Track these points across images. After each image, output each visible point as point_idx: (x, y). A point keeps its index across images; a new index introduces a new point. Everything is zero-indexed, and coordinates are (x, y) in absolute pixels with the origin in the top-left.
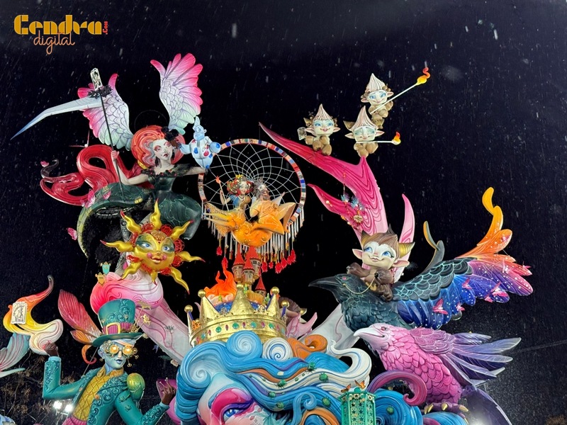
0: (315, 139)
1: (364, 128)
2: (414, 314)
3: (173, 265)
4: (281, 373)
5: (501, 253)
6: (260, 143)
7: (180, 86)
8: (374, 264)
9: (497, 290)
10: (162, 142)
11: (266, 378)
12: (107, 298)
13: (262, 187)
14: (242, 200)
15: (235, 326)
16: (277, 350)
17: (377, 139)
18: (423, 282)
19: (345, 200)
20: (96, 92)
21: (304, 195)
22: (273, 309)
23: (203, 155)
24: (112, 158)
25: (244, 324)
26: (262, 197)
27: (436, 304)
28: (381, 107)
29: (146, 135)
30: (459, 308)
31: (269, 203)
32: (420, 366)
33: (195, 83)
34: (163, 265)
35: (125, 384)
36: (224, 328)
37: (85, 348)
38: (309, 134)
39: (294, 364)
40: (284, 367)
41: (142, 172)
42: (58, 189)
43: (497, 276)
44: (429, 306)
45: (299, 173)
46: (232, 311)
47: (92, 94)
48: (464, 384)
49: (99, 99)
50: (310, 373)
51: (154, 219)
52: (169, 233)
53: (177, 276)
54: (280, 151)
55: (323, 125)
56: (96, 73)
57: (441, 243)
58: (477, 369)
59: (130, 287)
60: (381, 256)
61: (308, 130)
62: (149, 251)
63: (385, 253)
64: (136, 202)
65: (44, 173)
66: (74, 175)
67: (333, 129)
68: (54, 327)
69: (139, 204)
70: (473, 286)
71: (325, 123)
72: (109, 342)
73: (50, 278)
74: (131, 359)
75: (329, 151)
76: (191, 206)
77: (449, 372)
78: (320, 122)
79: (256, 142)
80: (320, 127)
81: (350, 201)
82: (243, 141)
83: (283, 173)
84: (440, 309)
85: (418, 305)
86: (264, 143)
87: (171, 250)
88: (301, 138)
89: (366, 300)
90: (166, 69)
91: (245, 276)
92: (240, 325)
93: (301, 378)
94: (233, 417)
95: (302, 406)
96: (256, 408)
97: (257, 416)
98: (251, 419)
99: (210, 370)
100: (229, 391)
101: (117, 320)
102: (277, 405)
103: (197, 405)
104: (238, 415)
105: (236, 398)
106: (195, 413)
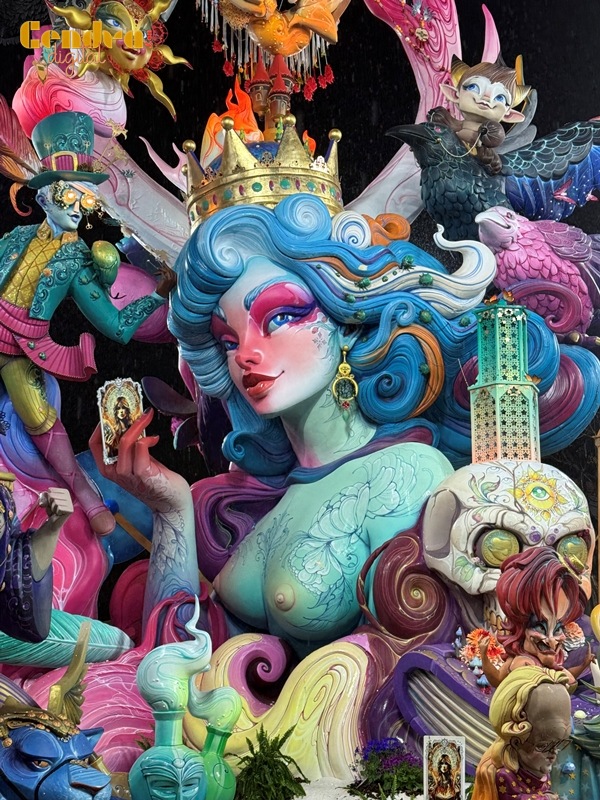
2: (527, 198)
4: (363, 268)
11: (340, 273)
12: (52, 108)
15: (284, 185)
16: (353, 230)
18: (546, 151)
25: (298, 183)
27: (558, 188)
30: (589, 196)
32: (550, 276)
35: (88, 256)
36: (266, 186)
37: (15, 189)
39: (380, 254)
40: (368, 258)
46: (278, 160)
50: (405, 272)
59: (83, 92)
60: (492, 101)
63: (499, 97)
72: (61, 183)
74: (92, 217)
77: (586, 288)
84: (563, 194)
85: (534, 185)
89: (466, 168)
91: (275, 104)
92: (293, 184)
93: (391, 277)
94: (286, 326)
95: (394, 319)
96: (320, 316)
97: (319, 327)
98: (314, 332)
99: (241, 250)
100: (280, 286)
101: (71, 148)
102: (355, 315)
103: (217, 302)
104: (292, 323)
105: (293, 299)
106: (211, 313)
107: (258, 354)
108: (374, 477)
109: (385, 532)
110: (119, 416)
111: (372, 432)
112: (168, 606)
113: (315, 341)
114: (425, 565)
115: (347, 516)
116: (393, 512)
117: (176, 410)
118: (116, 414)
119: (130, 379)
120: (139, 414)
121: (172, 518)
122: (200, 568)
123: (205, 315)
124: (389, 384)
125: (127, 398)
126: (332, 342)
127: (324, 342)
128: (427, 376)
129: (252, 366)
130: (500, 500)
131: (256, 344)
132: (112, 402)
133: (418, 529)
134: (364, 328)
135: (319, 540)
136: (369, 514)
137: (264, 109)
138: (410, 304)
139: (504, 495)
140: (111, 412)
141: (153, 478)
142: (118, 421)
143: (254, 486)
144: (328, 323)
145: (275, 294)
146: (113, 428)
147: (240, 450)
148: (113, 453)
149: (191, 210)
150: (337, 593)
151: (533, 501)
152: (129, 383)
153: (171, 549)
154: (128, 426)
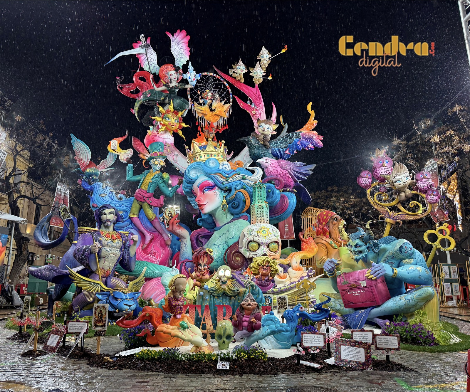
0: (237, 75)
1: (258, 71)
2: (277, 154)
3: (178, 128)
4: (227, 175)
5: (313, 130)
6: (214, 75)
7: (180, 46)
8: (263, 133)
9: (311, 145)
10: (173, 72)
11: (221, 177)
12: (152, 141)
13: (217, 96)
14: (208, 102)
15: (208, 156)
16: (226, 166)
17: (263, 76)
18: (282, 141)
19: (249, 103)
20: (143, 46)
21: (231, 100)
22: (222, 149)
23: (192, 80)
24: (151, 78)
25: (211, 155)
26: (217, 101)
27: (286, 150)
28: (265, 62)
29: (166, 68)
30: (295, 152)
31: (220, 103)
32: (280, 174)
33: (187, 45)
34: (174, 128)
35: (162, 176)
36: (203, 156)
37: (144, 161)
38: (234, 72)
39: (232, 172)
40: (228, 173)
41: (163, 85)
42: (125, 90)
43: (310, 140)
44: (283, 151)
45: (230, 90)
46: (206, 149)
47: (141, 47)
48: (295, 182)
49: (144, 49)
50: (238, 176)
51: (171, 108)
52: (177, 114)
53: (180, 133)
54: (222, 80)
55: (241, 68)
56: (143, 37)
57: (286, 124)
58: (300, 176)
59: (161, 137)
60: (266, 130)
61: (234, 70)
62: (169, 122)
63: (268, 128)
64: (162, 99)
65: (118, 82)
66: (132, 84)
67: (245, 71)
68: (129, 152)
69: (163, 100)
70: (301, 143)
71: (242, 68)
72: (154, 159)
73: (127, 131)
74: (163, 167)
75: (243, 81)
76: (186, 103)
77: (290, 177)
78: (240, 67)
79: (212, 74)
80: (239, 70)
81: (251, 104)
82: (206, 73)
83: (223, 90)
84: (288, 152)
85: (279, 150)
86: (215, 75)
87: (178, 122)
88: (231, 74)
89: (259, 147)
90: (173, 36)
91: (209, 135)
93: (235, 177)
95: (235, 188)
96: (217, 188)
97: (217, 191)
98: (215, 192)
99: (197, 173)
100: (206, 181)
101: (157, 151)
102: (226, 188)
103: (192, 186)
104: (209, 190)
105: (210, 184)
106: (191, 189)
107: (201, 199)
108: (230, 229)
109: (231, 243)
110: (169, 215)
111: (232, 217)
112: (183, 262)
113: (215, 195)
114: (238, 251)
115: (223, 238)
116: (233, 237)
124: (235, 204)
125: (171, 211)
126: (220, 195)
127: (218, 195)
128: (245, 202)
129: (200, 202)
130: (253, 234)
131: (201, 196)
132: (167, 212)
133: (238, 242)
135: (217, 245)
136: (228, 238)
137: (207, 136)
138: (240, 184)
139: (255, 233)
140: (167, 215)
141: (178, 230)
142: (169, 217)
143: (207, 232)
144: (219, 190)
145: (205, 183)
146: (168, 219)
147: (201, 223)
148: (168, 225)
150: (220, 258)
151: (262, 234)
154: (172, 218)
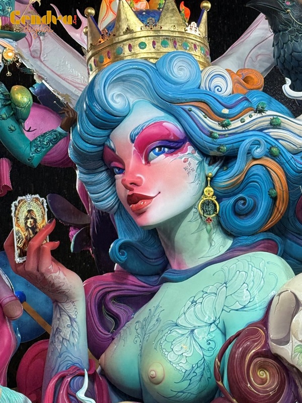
4: (226, 111)
16: (218, 81)
25: (175, 43)
35: (7, 97)
36: (149, 45)
39: (240, 101)
40: (229, 104)
46: (160, 24)
50: (259, 115)
74: (12, 67)
92: (170, 43)
93: (247, 119)
94: (162, 156)
95: (249, 152)
96: (190, 149)
97: (189, 157)
98: (185, 162)
99: (128, 95)
100: (159, 124)
102: (218, 149)
103: (108, 136)
104: (167, 154)
105: (169, 135)
106: (103, 145)
107: (140, 178)
108: (230, 278)
109: (238, 323)
110: (28, 224)
111: (229, 243)
112: (63, 378)
113: (185, 169)
114: (269, 351)
115: (208, 310)
116: (244, 307)
117: (74, 221)
118: (26, 223)
119: (37, 196)
120: (44, 224)
121: (68, 307)
122: (89, 347)
123: (99, 146)
124: (244, 204)
125: (35, 210)
126: (199, 170)
127: (193, 170)
128: (275, 199)
129: (135, 188)
131: (138, 170)
132: (23, 213)
133: (265, 321)
134: (226, 159)
136: (225, 308)
138: (263, 142)
140: (22, 221)
141: (54, 275)
142: (27, 228)
143: (134, 283)
144: (196, 154)
145: (155, 130)
146: (24, 234)
147: (123, 254)
148: (23, 254)
149: (90, 63)
150: (199, 371)
152: (37, 198)
153: (66, 332)
154: (35, 233)
